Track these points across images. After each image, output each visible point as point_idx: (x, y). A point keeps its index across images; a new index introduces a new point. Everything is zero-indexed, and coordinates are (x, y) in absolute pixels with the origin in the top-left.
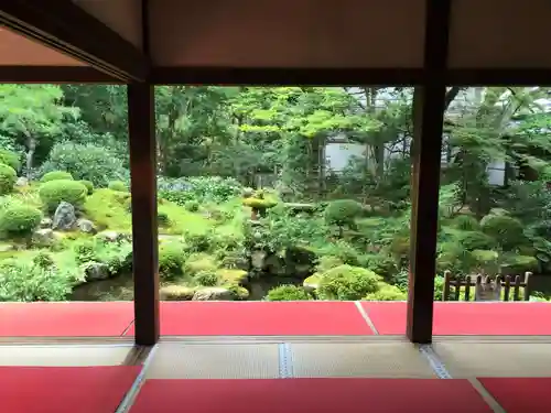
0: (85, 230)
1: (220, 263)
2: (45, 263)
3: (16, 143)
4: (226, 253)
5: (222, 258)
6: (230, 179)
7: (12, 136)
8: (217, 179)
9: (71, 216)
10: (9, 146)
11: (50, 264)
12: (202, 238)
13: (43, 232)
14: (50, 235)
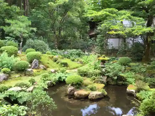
0: (42, 68)
1: (94, 81)
2: (33, 82)
3: (15, 39)
4: (96, 78)
5: (94, 79)
6: (79, 50)
7: (13, 37)
8: (75, 50)
9: (38, 64)
10: (13, 41)
11: (35, 82)
12: (85, 72)
13: (29, 70)
14: (32, 71)
